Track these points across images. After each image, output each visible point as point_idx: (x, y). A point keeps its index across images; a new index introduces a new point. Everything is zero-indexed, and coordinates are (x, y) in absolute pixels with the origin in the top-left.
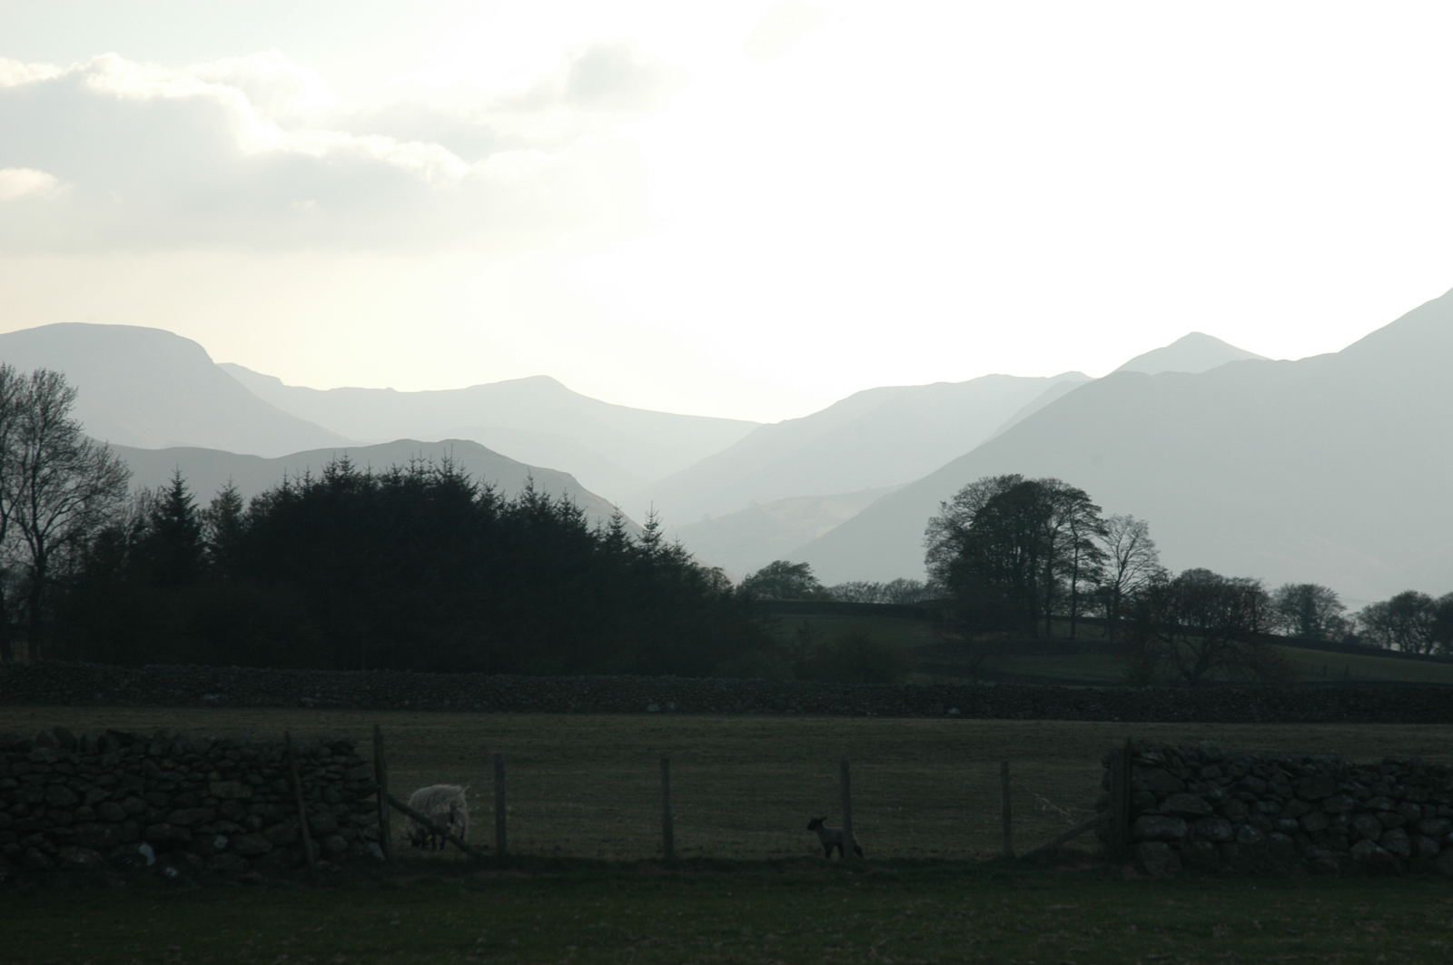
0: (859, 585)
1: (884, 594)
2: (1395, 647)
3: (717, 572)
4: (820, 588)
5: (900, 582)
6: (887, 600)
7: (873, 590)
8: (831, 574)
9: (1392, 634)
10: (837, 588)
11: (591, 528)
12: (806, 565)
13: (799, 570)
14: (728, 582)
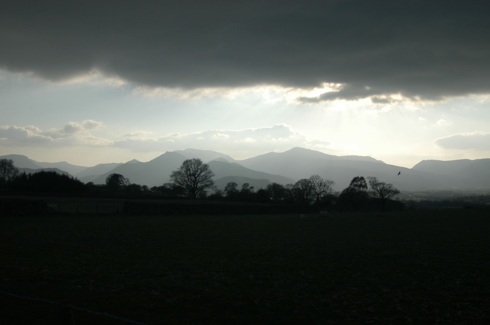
0: (98, 184)
2: (154, 192)
4: (94, 185)
5: (103, 184)
7: (100, 185)
8: (96, 183)
9: (153, 190)
10: (96, 185)
11: (70, 178)
13: (92, 183)
14: (84, 184)
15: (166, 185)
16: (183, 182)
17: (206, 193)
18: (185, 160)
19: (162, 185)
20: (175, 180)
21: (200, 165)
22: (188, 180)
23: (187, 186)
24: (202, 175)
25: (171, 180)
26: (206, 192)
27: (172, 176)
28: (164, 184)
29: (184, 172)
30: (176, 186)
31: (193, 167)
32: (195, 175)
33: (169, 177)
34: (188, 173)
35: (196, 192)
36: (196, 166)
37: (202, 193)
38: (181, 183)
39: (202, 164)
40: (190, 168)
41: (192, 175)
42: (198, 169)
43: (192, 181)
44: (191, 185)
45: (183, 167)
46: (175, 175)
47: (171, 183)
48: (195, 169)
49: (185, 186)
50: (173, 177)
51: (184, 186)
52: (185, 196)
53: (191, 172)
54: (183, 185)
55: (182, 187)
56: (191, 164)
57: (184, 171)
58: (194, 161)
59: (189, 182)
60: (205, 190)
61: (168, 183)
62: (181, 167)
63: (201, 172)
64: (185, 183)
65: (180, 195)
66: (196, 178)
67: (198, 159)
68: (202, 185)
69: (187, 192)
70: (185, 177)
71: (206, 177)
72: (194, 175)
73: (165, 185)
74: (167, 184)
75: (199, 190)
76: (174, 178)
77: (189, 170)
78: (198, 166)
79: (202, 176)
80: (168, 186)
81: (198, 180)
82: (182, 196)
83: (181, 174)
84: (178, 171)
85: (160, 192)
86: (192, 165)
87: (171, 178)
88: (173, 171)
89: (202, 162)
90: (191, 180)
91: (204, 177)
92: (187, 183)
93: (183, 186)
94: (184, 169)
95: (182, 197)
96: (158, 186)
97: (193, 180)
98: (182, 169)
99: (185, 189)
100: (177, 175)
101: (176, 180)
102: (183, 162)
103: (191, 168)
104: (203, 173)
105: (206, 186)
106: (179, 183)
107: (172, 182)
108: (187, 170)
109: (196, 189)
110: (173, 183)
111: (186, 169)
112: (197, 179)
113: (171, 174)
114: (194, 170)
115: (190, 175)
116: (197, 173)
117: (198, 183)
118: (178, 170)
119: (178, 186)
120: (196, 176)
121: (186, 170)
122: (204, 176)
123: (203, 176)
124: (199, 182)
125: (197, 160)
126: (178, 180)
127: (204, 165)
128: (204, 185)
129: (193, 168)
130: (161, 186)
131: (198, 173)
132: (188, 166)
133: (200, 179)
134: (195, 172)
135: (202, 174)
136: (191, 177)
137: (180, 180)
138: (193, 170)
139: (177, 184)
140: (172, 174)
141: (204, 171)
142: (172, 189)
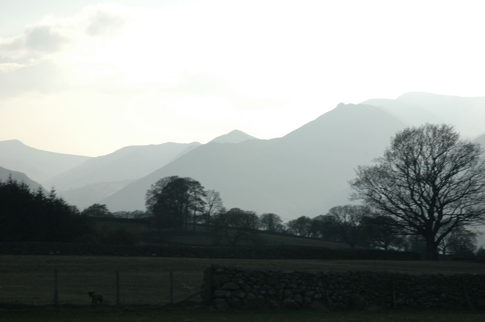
0: (123, 212)
1: (131, 215)
2: (298, 234)
3: (74, 207)
4: (109, 213)
5: (137, 211)
6: (132, 217)
7: (128, 214)
8: (113, 208)
9: (298, 230)
10: (115, 213)
11: (31, 192)
12: (105, 205)
13: (103, 207)
14: (78, 211)
15: (338, 213)
16: (394, 203)
17: (471, 239)
18: (400, 129)
19: (325, 212)
20: (368, 195)
21: (449, 145)
22: (412, 195)
23: (407, 215)
24: (457, 181)
25: (353, 198)
26: (473, 235)
27: (358, 183)
28: (333, 210)
29: (395, 169)
30: (370, 216)
31: (427, 154)
32: (436, 178)
33: (349, 186)
34: (412, 174)
35: (438, 235)
36: (437, 150)
37: (459, 238)
38: (389, 205)
39: (457, 142)
40: (416, 156)
41: (423, 179)
42: (445, 158)
43: (426, 200)
44: (420, 214)
45: (395, 155)
46: (367, 180)
47: (354, 207)
48: (434, 159)
49: (402, 217)
50: (362, 186)
51: (397, 215)
52: (403, 250)
53: (422, 171)
54: (392, 213)
55: (393, 220)
56: (421, 144)
57: (398, 166)
58: (431, 134)
59: (415, 202)
60: (468, 228)
61: (346, 207)
62: (388, 154)
63: (453, 170)
64: (402, 206)
65: (385, 246)
66: (439, 189)
67: (444, 127)
68: (458, 211)
69: (408, 236)
70: (400, 186)
71: (470, 185)
72: (430, 178)
73: (335, 213)
74: (340, 209)
75: (450, 230)
76: (366, 191)
77: (415, 162)
78: (445, 149)
79: (458, 183)
80: (345, 217)
81: (446, 196)
82: (390, 247)
83: (389, 177)
84: (376, 168)
85: (320, 236)
86: (424, 149)
87: (355, 191)
88: (359, 167)
89: (456, 136)
90: (421, 195)
91: (463, 185)
92: (407, 204)
93: (393, 216)
94: (398, 161)
95: (392, 251)
96: (312, 215)
97: (429, 194)
98: (389, 159)
99: (400, 226)
100: (374, 181)
101: (370, 195)
102: (394, 136)
103: (420, 157)
104: (461, 174)
105: (473, 215)
106: (383, 206)
107: (359, 203)
108: (407, 163)
109: (439, 225)
110: (362, 205)
111: (402, 159)
112: (441, 191)
113: (354, 176)
114: (431, 161)
115: (418, 179)
116: (440, 171)
117: (442, 205)
118: (378, 164)
119: (376, 214)
120: (438, 182)
121: (403, 163)
122: (463, 182)
123: (461, 182)
124: (447, 202)
125: (442, 131)
126: (377, 196)
127: (465, 146)
128: (464, 211)
129: (426, 156)
130: (321, 216)
131: (444, 173)
132: (411, 149)
133: (452, 193)
134: (433, 169)
135: (456, 178)
136: (420, 186)
137: (383, 196)
138: (427, 164)
139: (374, 210)
140: (358, 177)
141: (463, 165)
142: (358, 224)
